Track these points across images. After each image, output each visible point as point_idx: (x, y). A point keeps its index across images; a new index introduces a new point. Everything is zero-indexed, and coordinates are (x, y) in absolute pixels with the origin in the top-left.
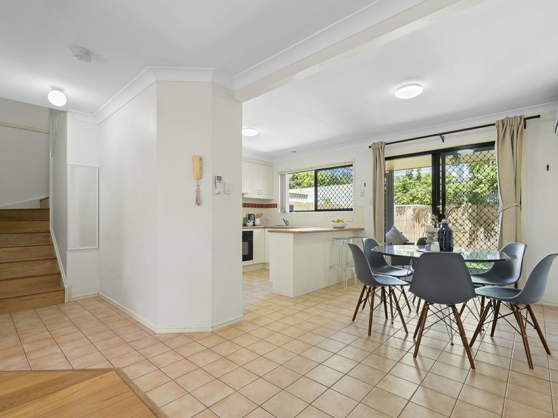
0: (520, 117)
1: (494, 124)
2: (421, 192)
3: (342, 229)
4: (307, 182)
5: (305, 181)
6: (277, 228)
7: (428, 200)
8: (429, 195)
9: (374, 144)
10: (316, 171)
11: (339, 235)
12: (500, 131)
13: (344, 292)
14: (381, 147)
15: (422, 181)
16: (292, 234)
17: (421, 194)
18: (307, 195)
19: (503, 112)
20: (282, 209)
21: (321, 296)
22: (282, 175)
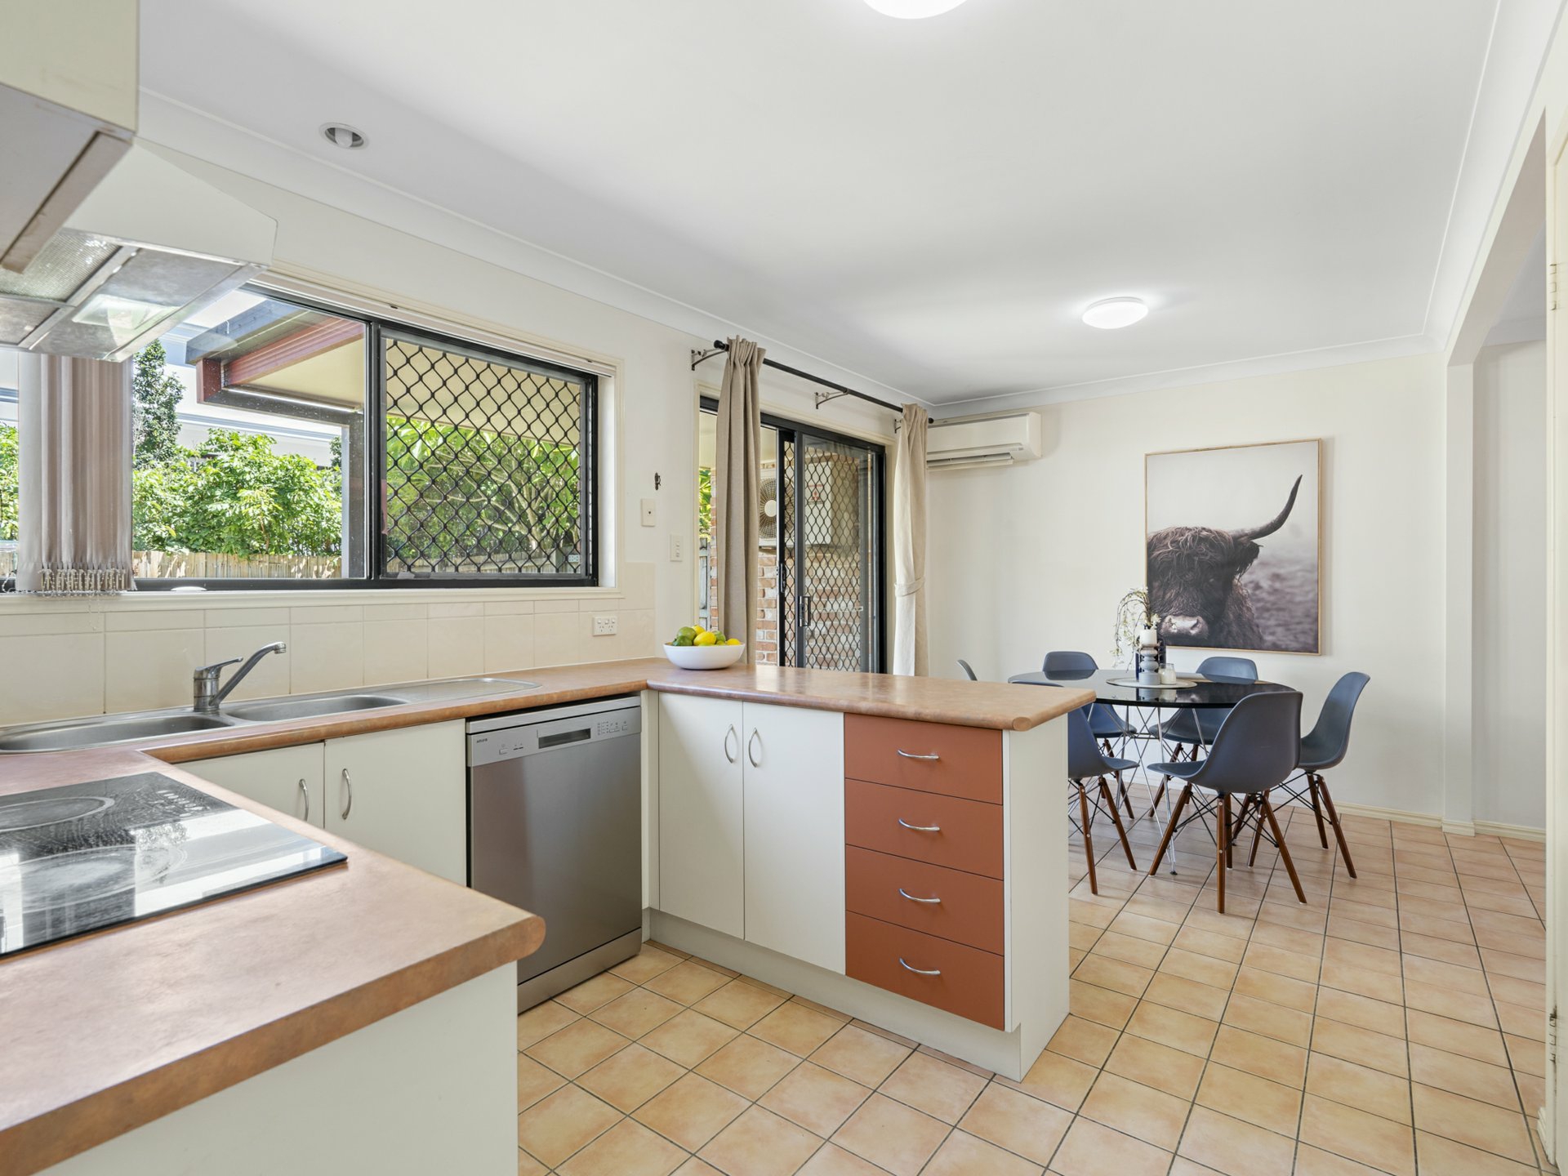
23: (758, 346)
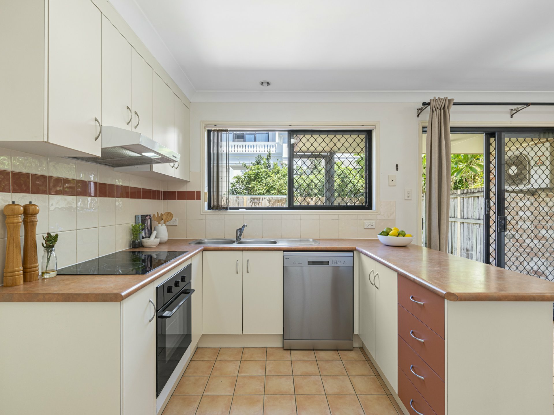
9: (436, 99)
10: (291, 134)
23: (449, 98)
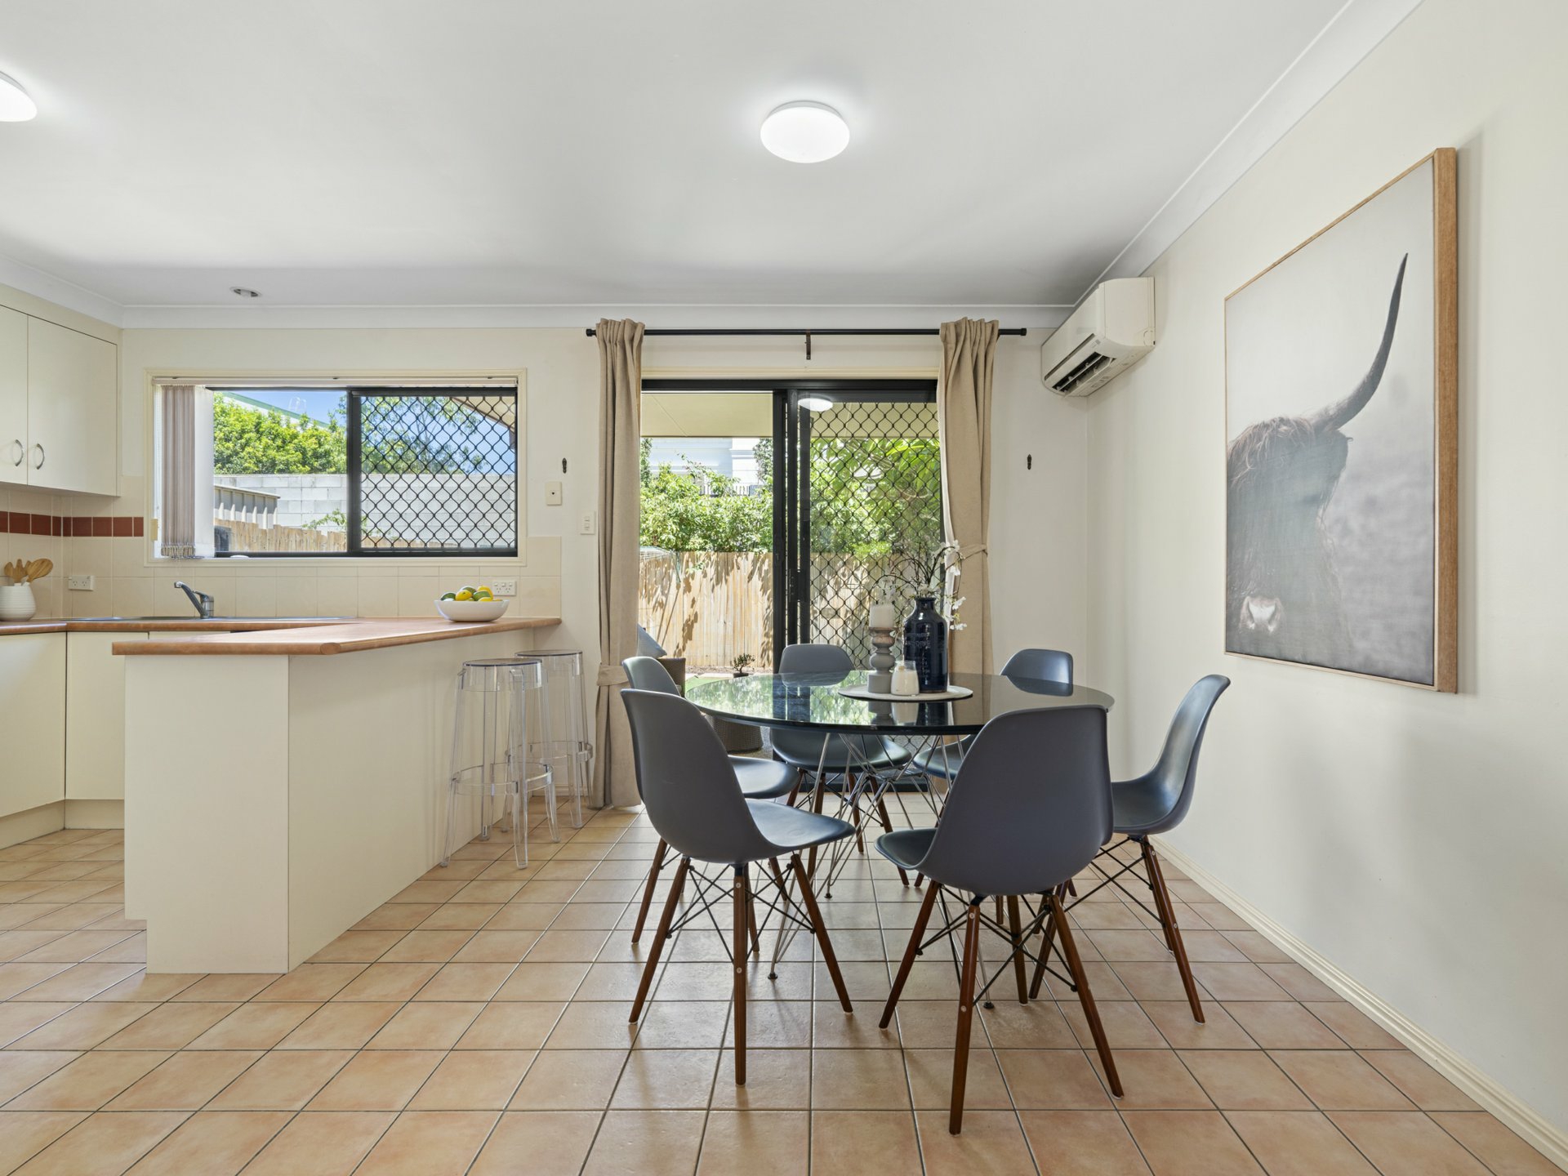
0: (991, 325)
1: (935, 332)
2: (655, 513)
3: (487, 625)
4: (259, 454)
5: (248, 449)
6: (147, 630)
7: (671, 537)
8: (674, 523)
9: (606, 322)
10: (356, 396)
11: (479, 649)
12: (951, 354)
13: (519, 874)
14: (632, 340)
15: (653, 484)
16: (283, 661)
17: (654, 519)
18: (275, 499)
19: (950, 306)
20: (175, 541)
21: (428, 923)
22: (175, 389)
